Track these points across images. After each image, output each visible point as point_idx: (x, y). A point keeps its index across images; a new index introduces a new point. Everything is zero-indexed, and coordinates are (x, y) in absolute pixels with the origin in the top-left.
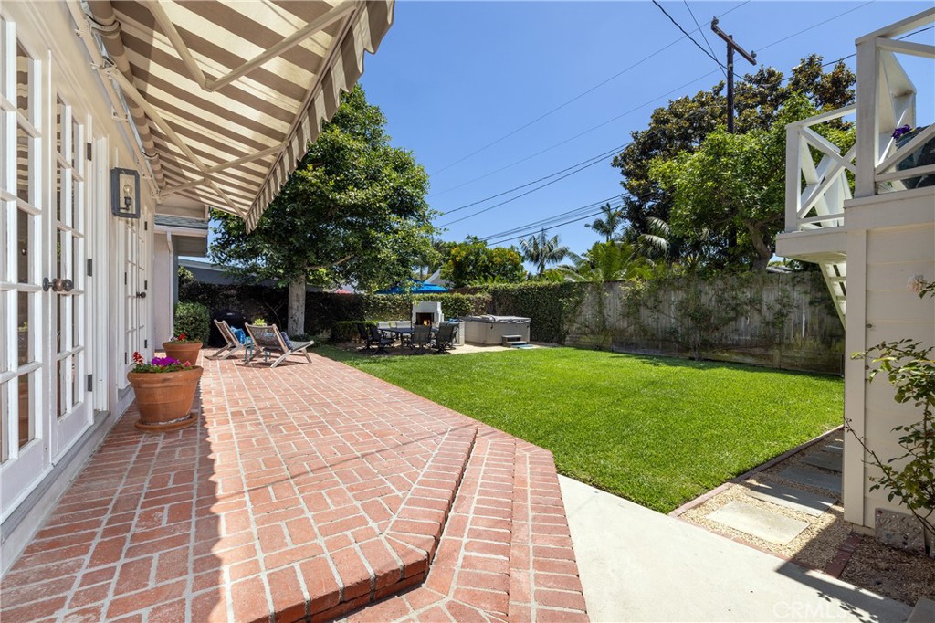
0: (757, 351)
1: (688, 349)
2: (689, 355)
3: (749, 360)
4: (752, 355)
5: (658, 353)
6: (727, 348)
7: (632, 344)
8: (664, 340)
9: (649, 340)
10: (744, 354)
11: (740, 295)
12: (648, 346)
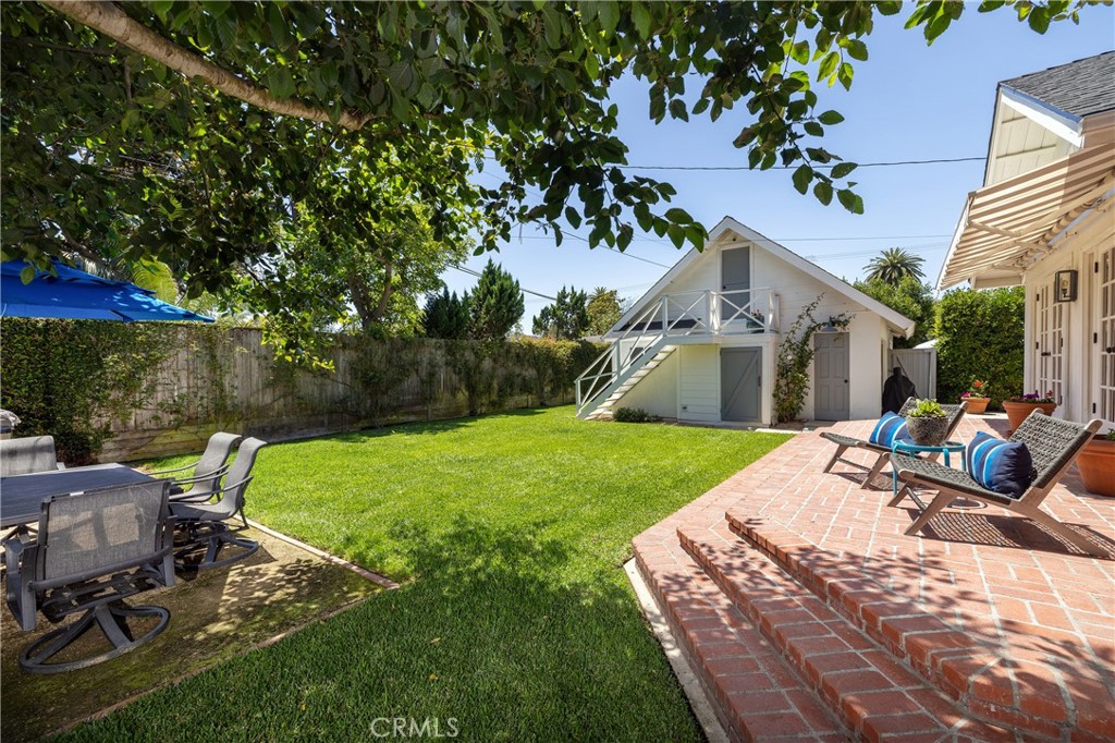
0: (418, 408)
1: (359, 419)
2: (360, 425)
3: (412, 418)
4: (414, 413)
5: (322, 432)
6: (394, 410)
7: (282, 427)
8: (331, 412)
9: (310, 416)
10: (408, 413)
11: (403, 356)
12: (309, 425)
